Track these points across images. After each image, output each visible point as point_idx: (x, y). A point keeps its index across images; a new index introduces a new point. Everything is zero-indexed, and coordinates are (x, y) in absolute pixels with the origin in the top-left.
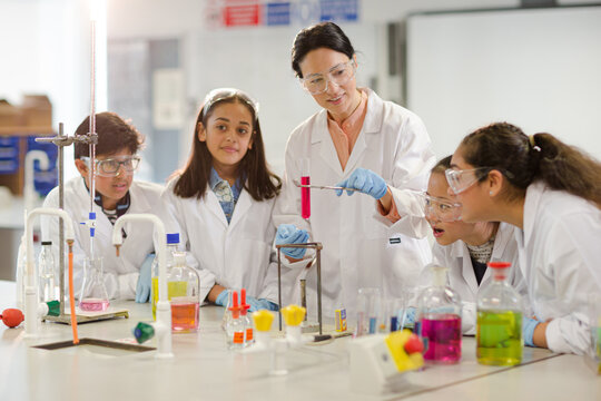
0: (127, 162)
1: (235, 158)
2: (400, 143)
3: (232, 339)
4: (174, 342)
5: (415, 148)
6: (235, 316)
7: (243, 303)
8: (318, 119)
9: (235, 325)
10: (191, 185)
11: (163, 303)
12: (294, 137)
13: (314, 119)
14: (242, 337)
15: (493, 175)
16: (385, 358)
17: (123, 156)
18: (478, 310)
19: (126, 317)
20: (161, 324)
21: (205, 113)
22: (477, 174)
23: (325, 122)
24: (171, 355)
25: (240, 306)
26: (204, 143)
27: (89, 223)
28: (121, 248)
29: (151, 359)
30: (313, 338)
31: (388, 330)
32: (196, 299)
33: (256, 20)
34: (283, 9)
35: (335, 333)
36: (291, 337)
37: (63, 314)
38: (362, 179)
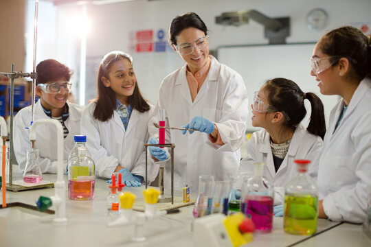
2: (228, 89)
3: (111, 207)
5: (237, 93)
6: (114, 191)
7: (120, 183)
8: (181, 71)
9: (114, 198)
11: (61, 183)
12: (166, 81)
13: (179, 71)
14: (118, 207)
15: (343, 61)
16: (223, 236)
18: (286, 194)
19: (53, 187)
20: (58, 197)
23: (184, 72)
24: (65, 219)
25: (117, 185)
28: (35, 143)
29: (51, 222)
30: (165, 212)
31: (221, 208)
32: (92, 177)
33: (150, 49)
34: (163, 45)
35: (183, 204)
36: (148, 213)
37: (11, 184)
38: (199, 123)
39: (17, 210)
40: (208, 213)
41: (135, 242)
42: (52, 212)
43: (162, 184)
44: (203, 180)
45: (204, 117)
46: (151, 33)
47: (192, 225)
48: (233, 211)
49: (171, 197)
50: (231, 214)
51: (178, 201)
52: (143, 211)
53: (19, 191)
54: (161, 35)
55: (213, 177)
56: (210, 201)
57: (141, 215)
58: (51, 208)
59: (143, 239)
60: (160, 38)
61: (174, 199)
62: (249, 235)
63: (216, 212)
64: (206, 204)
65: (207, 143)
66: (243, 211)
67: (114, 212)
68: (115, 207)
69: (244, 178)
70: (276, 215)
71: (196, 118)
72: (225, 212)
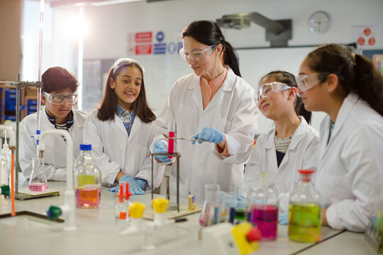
0: (69, 97)
1: (132, 100)
4: (78, 215)
6: (121, 200)
7: (127, 192)
10: (106, 113)
11: (69, 192)
15: (331, 77)
16: (231, 245)
17: (66, 93)
19: (58, 195)
20: (67, 206)
21: (114, 72)
22: (319, 78)
24: (74, 228)
25: (125, 194)
26: (114, 90)
27: (36, 136)
30: (173, 221)
31: (228, 217)
32: (98, 186)
33: (150, 52)
34: (162, 47)
35: (188, 212)
36: (157, 222)
37: (17, 192)
38: (208, 133)
39: (25, 219)
40: (215, 222)
41: (144, 250)
42: (62, 221)
43: (168, 193)
44: (209, 189)
45: (214, 128)
47: (200, 234)
48: (239, 220)
49: (176, 205)
50: (238, 223)
51: (184, 209)
52: (152, 220)
53: (26, 199)
54: (160, 37)
55: (218, 186)
56: (216, 210)
57: (150, 224)
58: (61, 218)
59: (152, 247)
60: (160, 40)
61: (180, 207)
62: (255, 244)
63: (222, 221)
64: (212, 212)
65: (214, 152)
66: (249, 220)
67: (122, 221)
68: (123, 216)
69: (249, 187)
70: (281, 223)
71: (205, 129)
72: (231, 221)
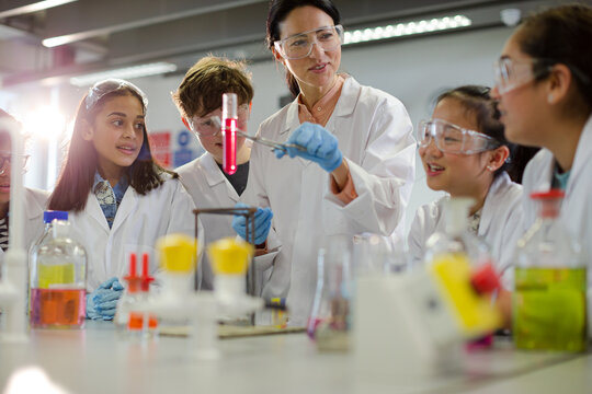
2: (373, 126)
6: (132, 288)
23: (295, 108)
25: (141, 276)
33: (166, 164)
35: (274, 329)
46: (167, 136)
54: (184, 139)
60: (183, 144)
